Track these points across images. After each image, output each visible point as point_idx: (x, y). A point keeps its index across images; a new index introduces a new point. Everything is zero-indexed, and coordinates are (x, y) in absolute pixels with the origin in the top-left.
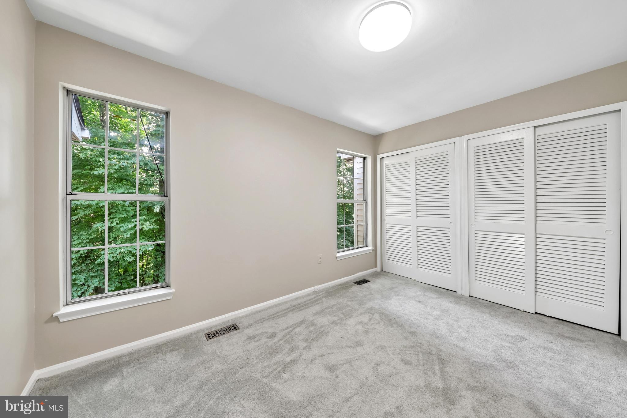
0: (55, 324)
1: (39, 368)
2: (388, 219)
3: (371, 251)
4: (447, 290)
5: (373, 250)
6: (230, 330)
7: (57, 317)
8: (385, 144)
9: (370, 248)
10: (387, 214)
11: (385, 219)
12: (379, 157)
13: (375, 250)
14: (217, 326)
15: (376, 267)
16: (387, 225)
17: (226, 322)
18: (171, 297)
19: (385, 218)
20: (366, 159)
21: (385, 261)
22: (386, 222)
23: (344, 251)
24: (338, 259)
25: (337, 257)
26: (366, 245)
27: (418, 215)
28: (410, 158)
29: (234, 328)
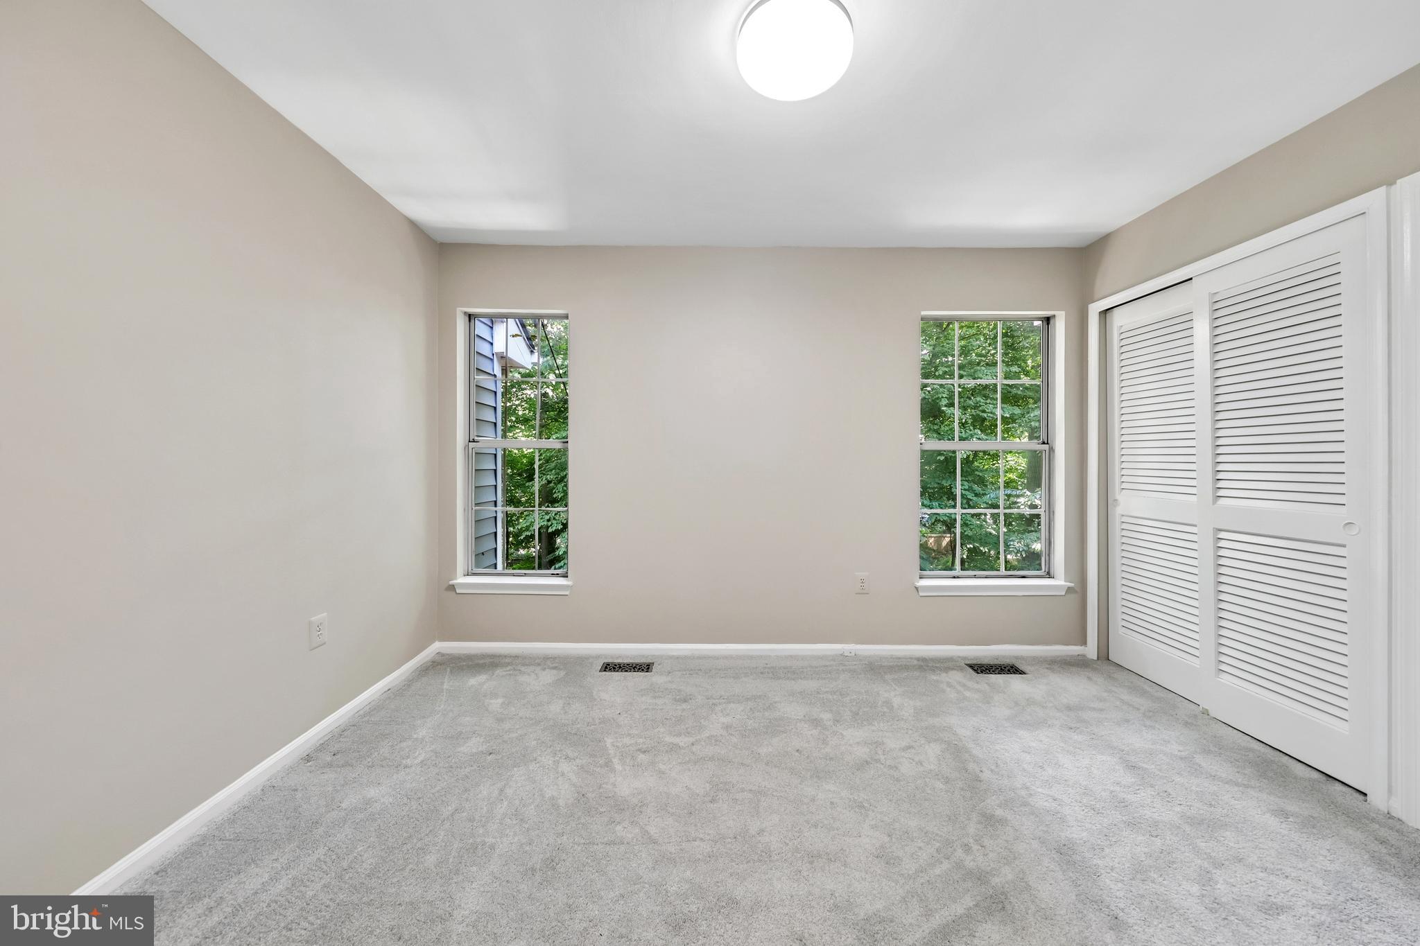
0: (452, 594)
1: (440, 641)
2: (1127, 503)
3: (1063, 594)
4: (1324, 778)
5: (1069, 590)
6: (639, 669)
7: (453, 585)
8: (1113, 265)
9: (1060, 581)
10: (1124, 486)
11: (1116, 500)
12: (1095, 309)
13: (1079, 590)
14: (627, 657)
15: (1084, 642)
16: (1124, 519)
17: (643, 656)
18: (567, 593)
19: (1118, 497)
20: (1052, 322)
21: (1118, 631)
22: (1119, 510)
23: (954, 577)
24: (921, 594)
25: (917, 588)
26: (1048, 573)
27: (1221, 493)
28: (1194, 300)
29: (646, 668)
